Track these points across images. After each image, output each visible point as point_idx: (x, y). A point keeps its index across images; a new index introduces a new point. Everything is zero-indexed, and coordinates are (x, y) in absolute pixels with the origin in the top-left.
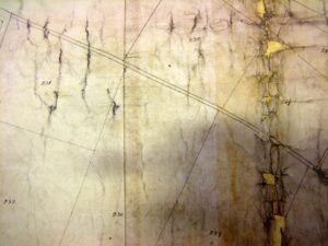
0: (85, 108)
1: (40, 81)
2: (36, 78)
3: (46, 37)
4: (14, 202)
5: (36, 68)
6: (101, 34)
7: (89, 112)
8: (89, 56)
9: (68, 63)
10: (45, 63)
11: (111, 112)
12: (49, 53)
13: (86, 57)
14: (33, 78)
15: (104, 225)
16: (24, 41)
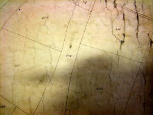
0: (138, 43)
1: (115, 28)
2: (112, 27)
3: (115, 7)
4: (102, 89)
5: (112, 22)
6: (142, 7)
7: (140, 44)
8: (138, 17)
9: (129, 21)
10: (116, 20)
11: (150, 45)
12: (118, 15)
13: (136, 18)
14: (111, 27)
15: (145, 99)
16: (104, 8)
